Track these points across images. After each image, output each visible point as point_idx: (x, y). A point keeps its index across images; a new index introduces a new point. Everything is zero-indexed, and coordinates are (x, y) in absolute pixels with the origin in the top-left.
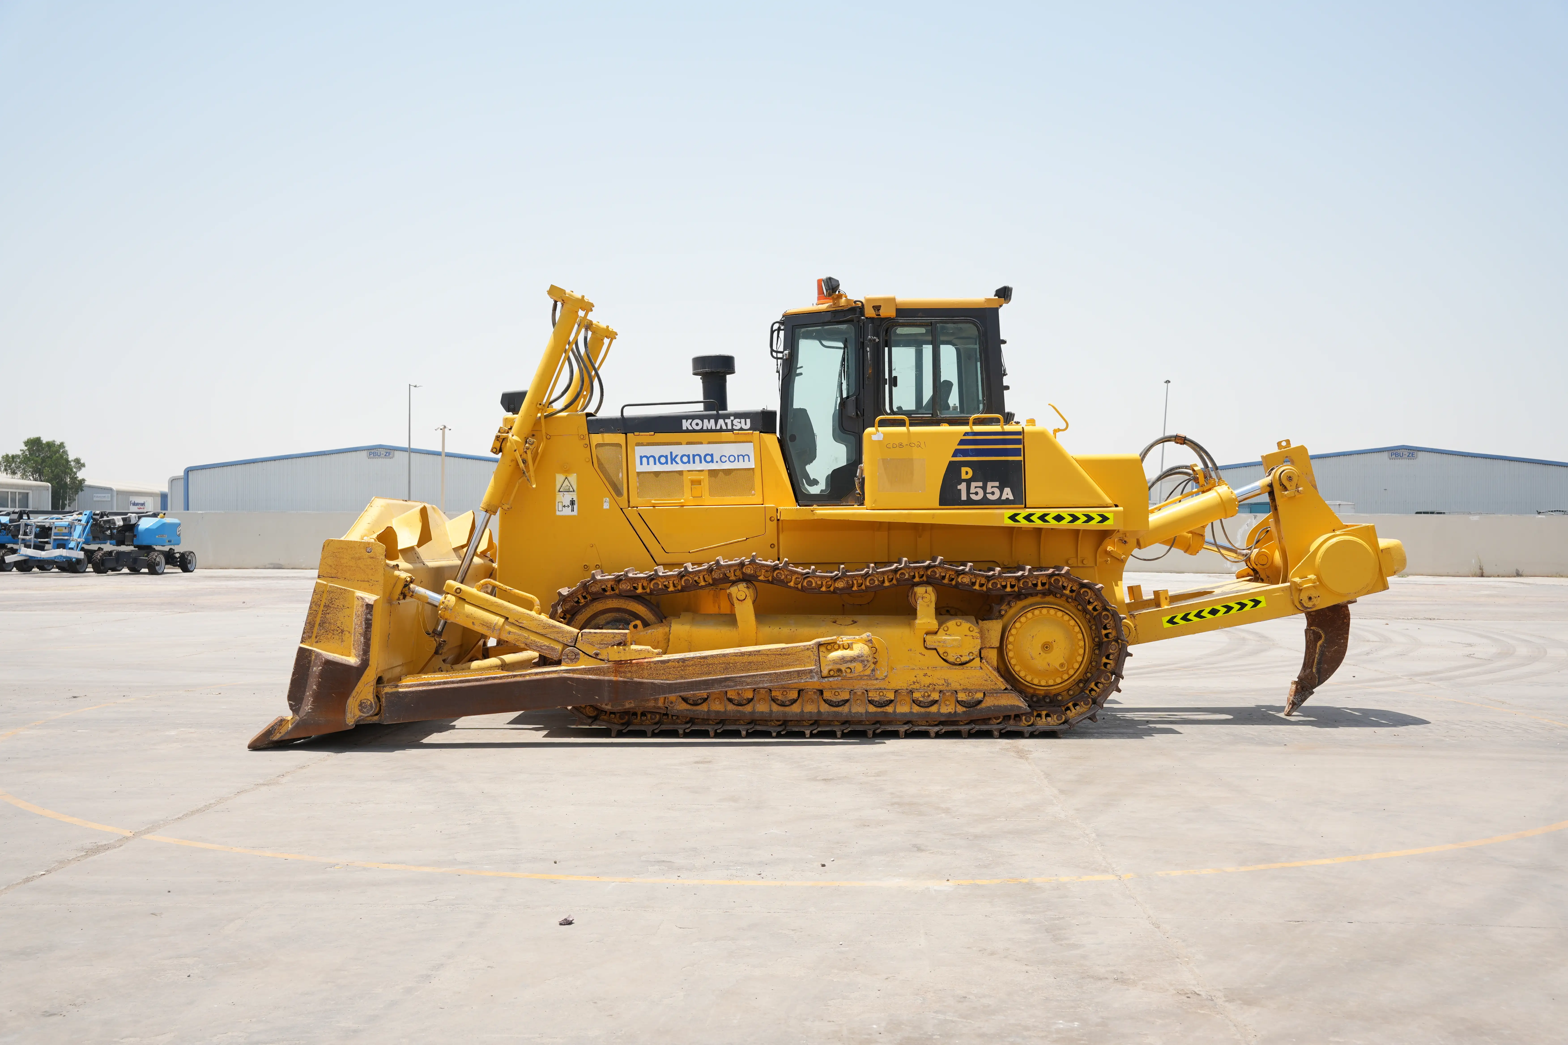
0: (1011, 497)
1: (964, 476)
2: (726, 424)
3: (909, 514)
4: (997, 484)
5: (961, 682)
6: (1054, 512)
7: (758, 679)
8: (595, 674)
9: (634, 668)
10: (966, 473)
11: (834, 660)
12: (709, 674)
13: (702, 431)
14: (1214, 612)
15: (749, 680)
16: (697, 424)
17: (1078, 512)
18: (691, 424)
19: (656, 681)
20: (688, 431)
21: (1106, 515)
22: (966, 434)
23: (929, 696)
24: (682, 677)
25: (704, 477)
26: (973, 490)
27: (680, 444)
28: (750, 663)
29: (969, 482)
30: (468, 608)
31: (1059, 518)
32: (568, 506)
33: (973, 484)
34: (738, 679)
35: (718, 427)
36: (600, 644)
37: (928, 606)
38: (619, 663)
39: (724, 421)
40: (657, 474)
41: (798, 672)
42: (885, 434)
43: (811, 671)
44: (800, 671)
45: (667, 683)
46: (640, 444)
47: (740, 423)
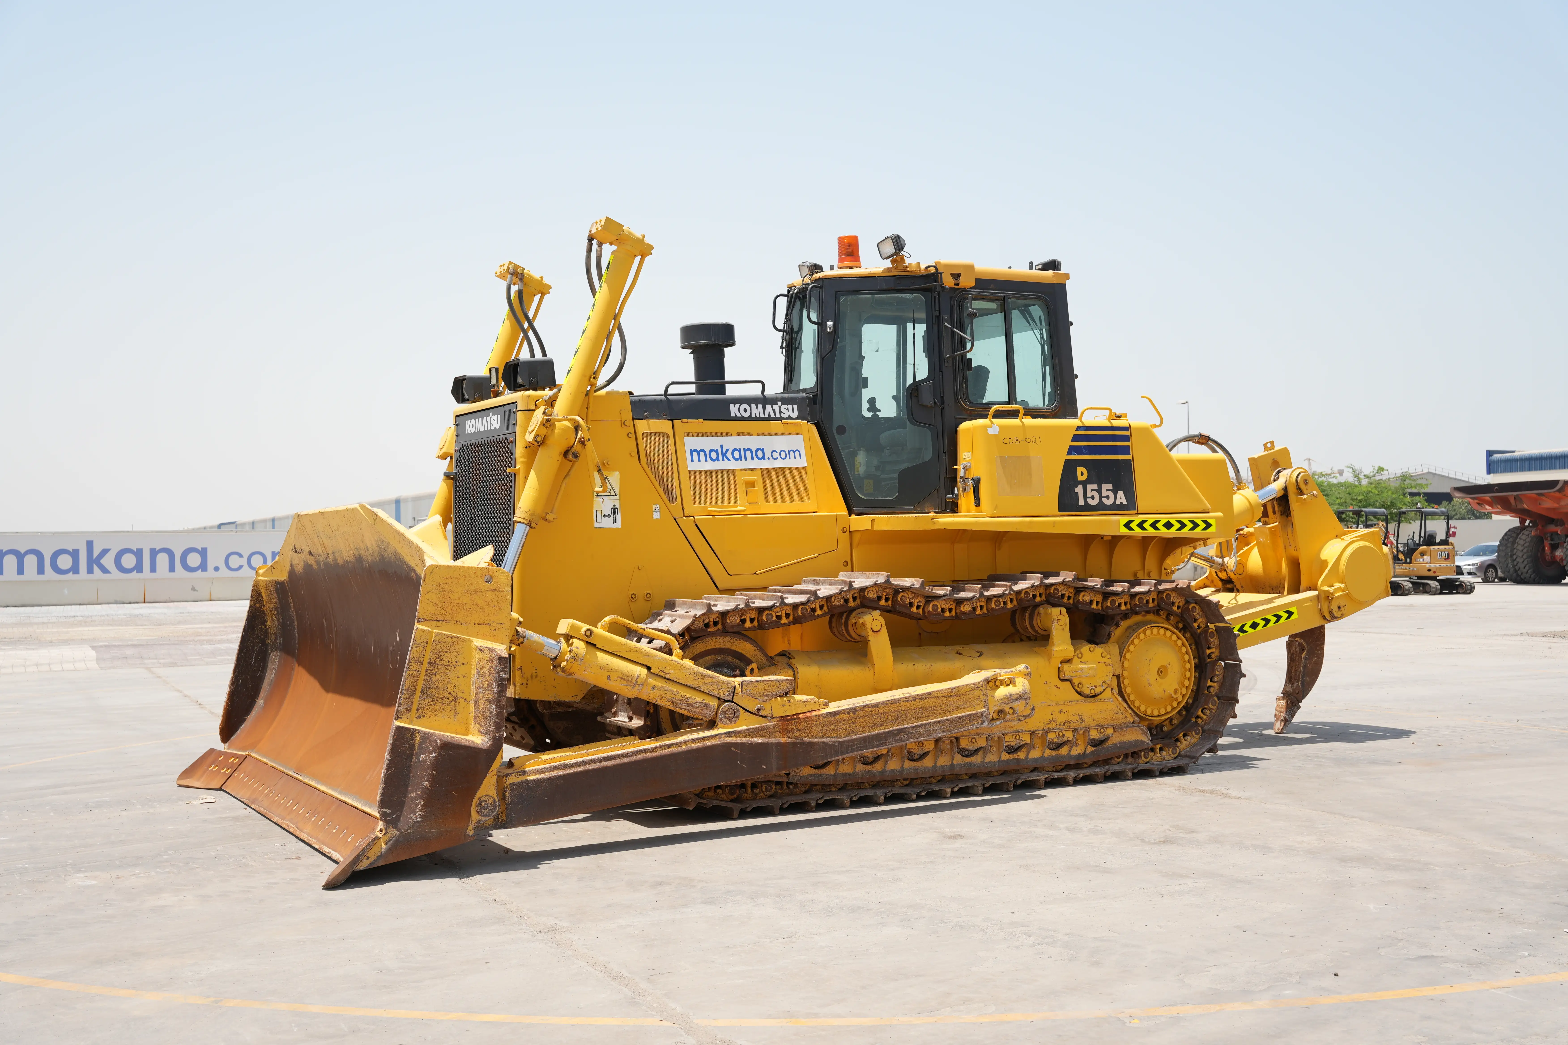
0: (1125, 502)
1: (1080, 478)
2: (774, 410)
3: (1031, 522)
4: (1110, 486)
5: (1094, 717)
6: (1164, 519)
7: (931, 728)
8: (761, 736)
9: (803, 725)
10: (1082, 473)
11: (1001, 700)
12: (880, 725)
13: (750, 419)
14: (1254, 626)
15: (922, 731)
16: (745, 410)
17: (1186, 518)
18: (739, 410)
19: (827, 740)
20: (736, 419)
21: (1210, 521)
22: (1078, 428)
23: (1063, 736)
24: (853, 732)
25: (757, 477)
26: (1089, 494)
27: (729, 435)
28: (921, 709)
29: (1085, 484)
30: (602, 657)
31: (1168, 525)
32: (609, 516)
33: (1090, 487)
34: (911, 730)
35: (767, 415)
36: (764, 696)
37: (1063, 629)
38: (784, 719)
39: (772, 407)
40: (709, 473)
41: (969, 716)
42: (1001, 427)
43: (982, 713)
44: (971, 715)
45: (839, 742)
46: (689, 435)
47: (788, 409)
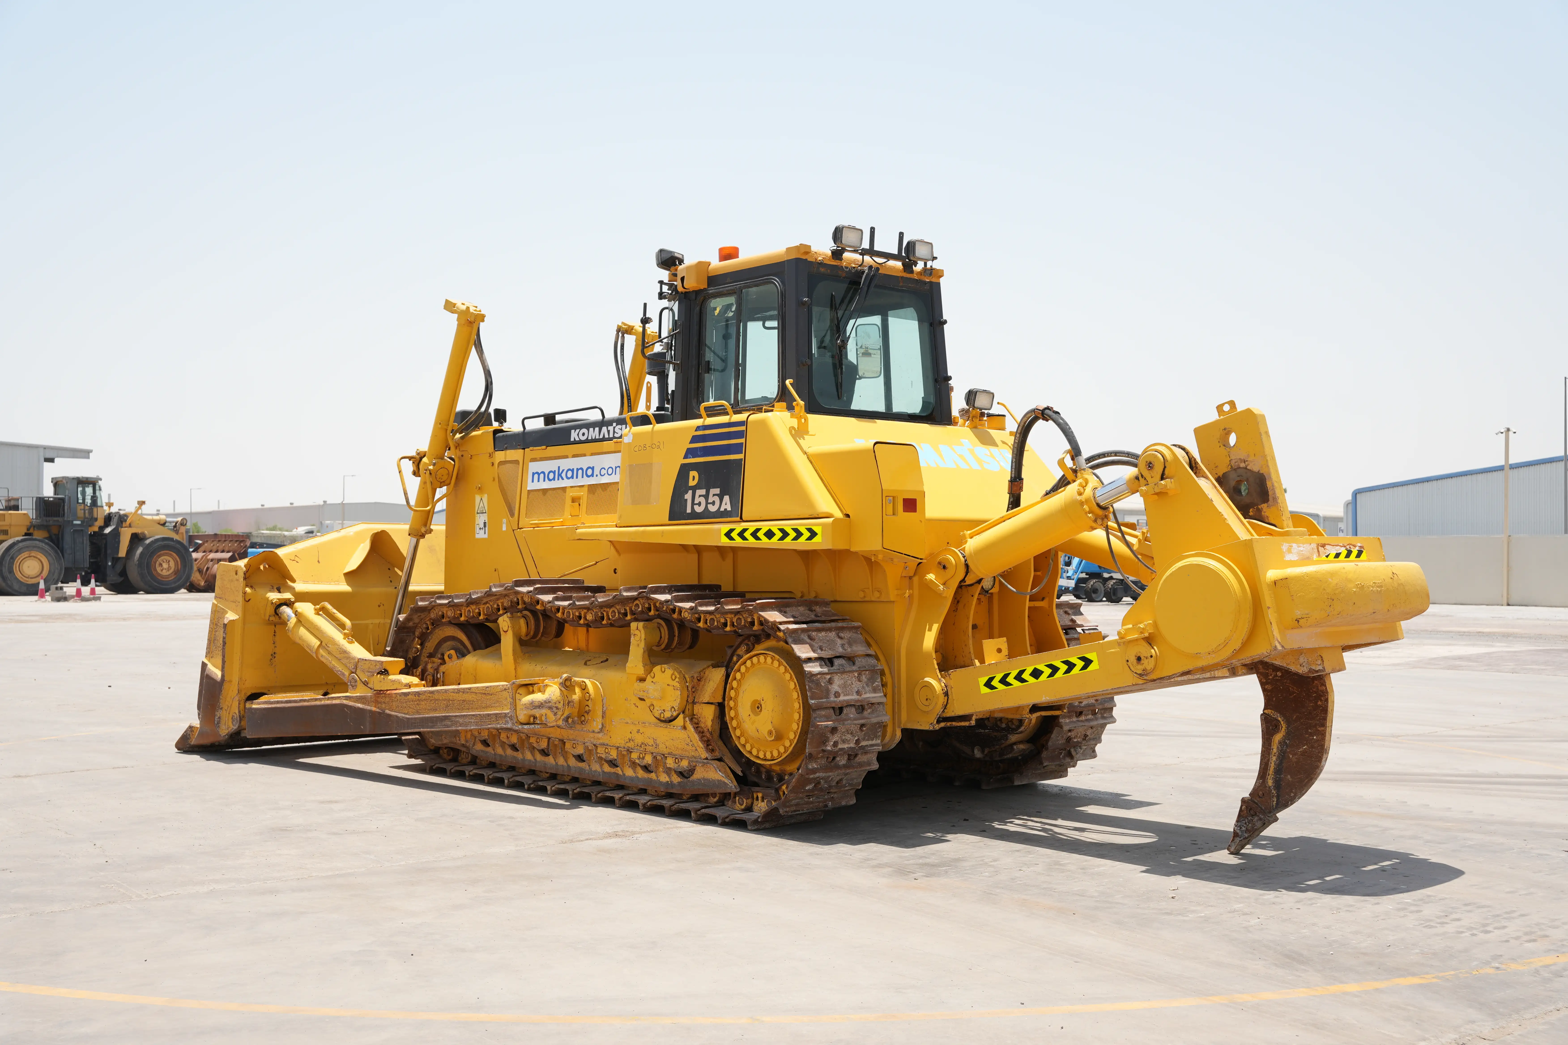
0: (729, 508)
1: (692, 483)
2: (609, 432)
4: (717, 491)
5: (667, 744)
6: (765, 527)
7: (467, 720)
8: (363, 703)
9: (387, 700)
10: (694, 477)
11: (525, 704)
12: (435, 710)
13: (587, 441)
14: (1036, 674)
15: (461, 720)
16: (584, 434)
17: (788, 526)
18: (578, 435)
19: (399, 715)
20: (575, 443)
21: (815, 529)
22: (698, 428)
23: (643, 758)
24: (418, 712)
25: (583, 493)
26: (697, 500)
27: (566, 457)
28: (464, 701)
29: (694, 489)
31: (770, 534)
33: (698, 492)
34: (454, 719)
35: (601, 437)
36: (369, 672)
37: (638, 645)
38: (379, 693)
39: (607, 428)
40: (545, 491)
41: (496, 715)
42: (635, 435)
43: (506, 715)
44: (498, 714)
45: (407, 718)
46: (534, 460)
47: (621, 429)
